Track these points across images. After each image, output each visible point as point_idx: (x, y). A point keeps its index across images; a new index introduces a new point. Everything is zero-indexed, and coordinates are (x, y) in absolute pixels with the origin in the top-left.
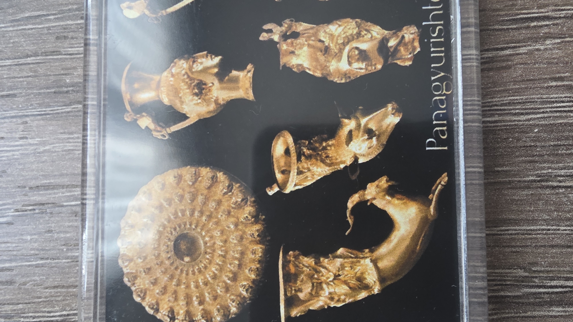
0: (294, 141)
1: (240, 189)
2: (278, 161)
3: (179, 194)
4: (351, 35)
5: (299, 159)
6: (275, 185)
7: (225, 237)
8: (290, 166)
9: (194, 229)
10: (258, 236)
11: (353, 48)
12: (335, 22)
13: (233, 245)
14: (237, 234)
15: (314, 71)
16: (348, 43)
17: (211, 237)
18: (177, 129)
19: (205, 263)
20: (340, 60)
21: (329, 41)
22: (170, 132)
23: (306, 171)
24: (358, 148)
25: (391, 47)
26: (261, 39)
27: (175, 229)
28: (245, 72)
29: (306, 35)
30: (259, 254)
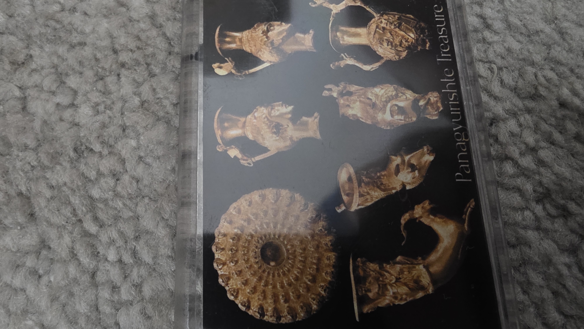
0: (354, 171)
2: (343, 186)
3: (264, 209)
4: (392, 95)
5: (359, 185)
6: (342, 205)
7: (304, 246)
8: (353, 190)
9: (277, 239)
10: (331, 245)
11: (393, 105)
12: (378, 86)
13: (311, 252)
14: (314, 243)
15: (365, 120)
16: (389, 101)
17: (292, 246)
18: (260, 159)
19: (288, 267)
20: (384, 113)
21: (375, 99)
22: (255, 161)
23: (366, 194)
24: (405, 178)
25: (421, 106)
26: (323, 95)
27: (261, 238)
28: (313, 118)
29: (357, 94)
30: (333, 260)
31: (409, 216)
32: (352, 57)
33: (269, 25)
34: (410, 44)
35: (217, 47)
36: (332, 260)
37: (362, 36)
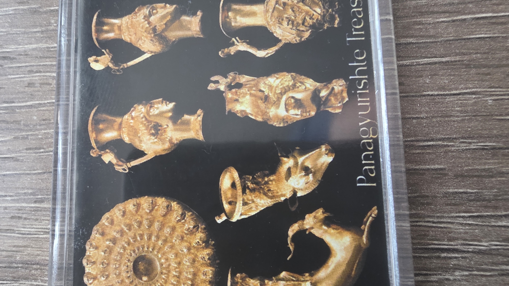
0: (239, 176)
1: (192, 217)
2: (225, 193)
3: (138, 220)
4: (288, 86)
5: (244, 192)
6: (223, 214)
7: (179, 259)
8: (236, 198)
9: (151, 252)
10: (209, 259)
11: (289, 97)
12: (273, 75)
13: (186, 267)
14: (190, 257)
15: (255, 116)
16: (285, 93)
17: (167, 259)
18: (136, 164)
19: (161, 282)
20: (278, 107)
21: (268, 91)
22: (130, 167)
23: (250, 202)
24: (297, 183)
25: (323, 97)
26: (209, 88)
27: (134, 251)
28: (196, 116)
29: (248, 85)
30: (210, 275)
31: (299, 227)
32: (244, 42)
33: (151, 8)
34: (314, 21)
35: (94, 38)
36: (208, 276)
37: (258, 15)
